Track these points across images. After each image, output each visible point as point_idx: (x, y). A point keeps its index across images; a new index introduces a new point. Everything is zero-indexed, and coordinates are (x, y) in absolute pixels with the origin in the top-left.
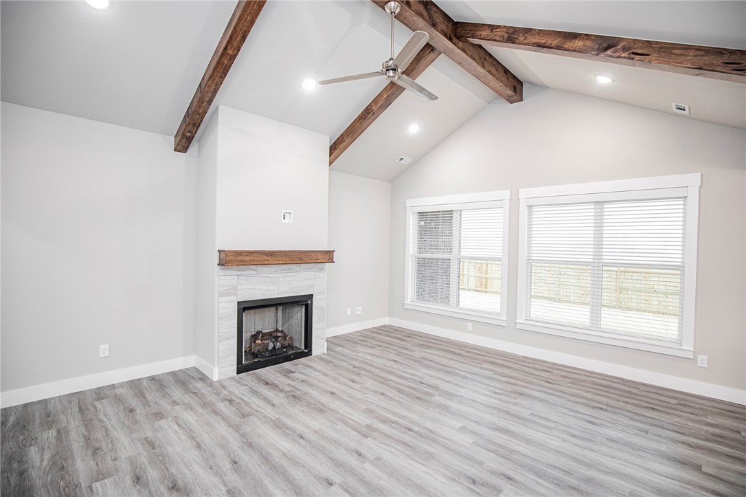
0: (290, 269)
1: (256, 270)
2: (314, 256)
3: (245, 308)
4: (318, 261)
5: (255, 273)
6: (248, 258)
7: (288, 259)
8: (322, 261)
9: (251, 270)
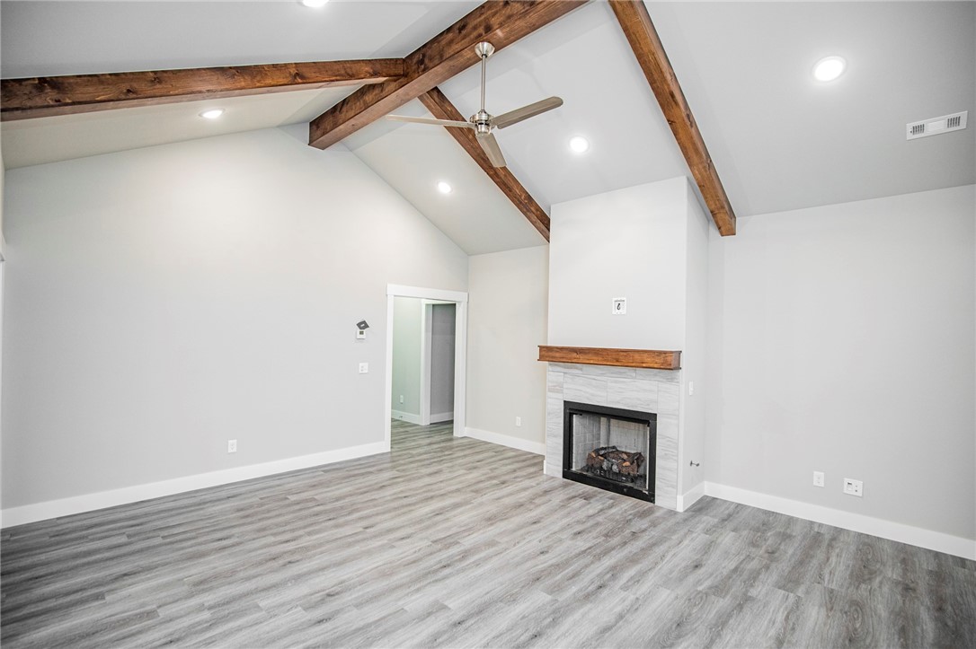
0: (621, 373)
1: (581, 369)
2: (637, 356)
3: (573, 410)
4: (644, 365)
5: (580, 372)
6: (557, 355)
7: (600, 359)
8: (651, 365)
9: (577, 368)
